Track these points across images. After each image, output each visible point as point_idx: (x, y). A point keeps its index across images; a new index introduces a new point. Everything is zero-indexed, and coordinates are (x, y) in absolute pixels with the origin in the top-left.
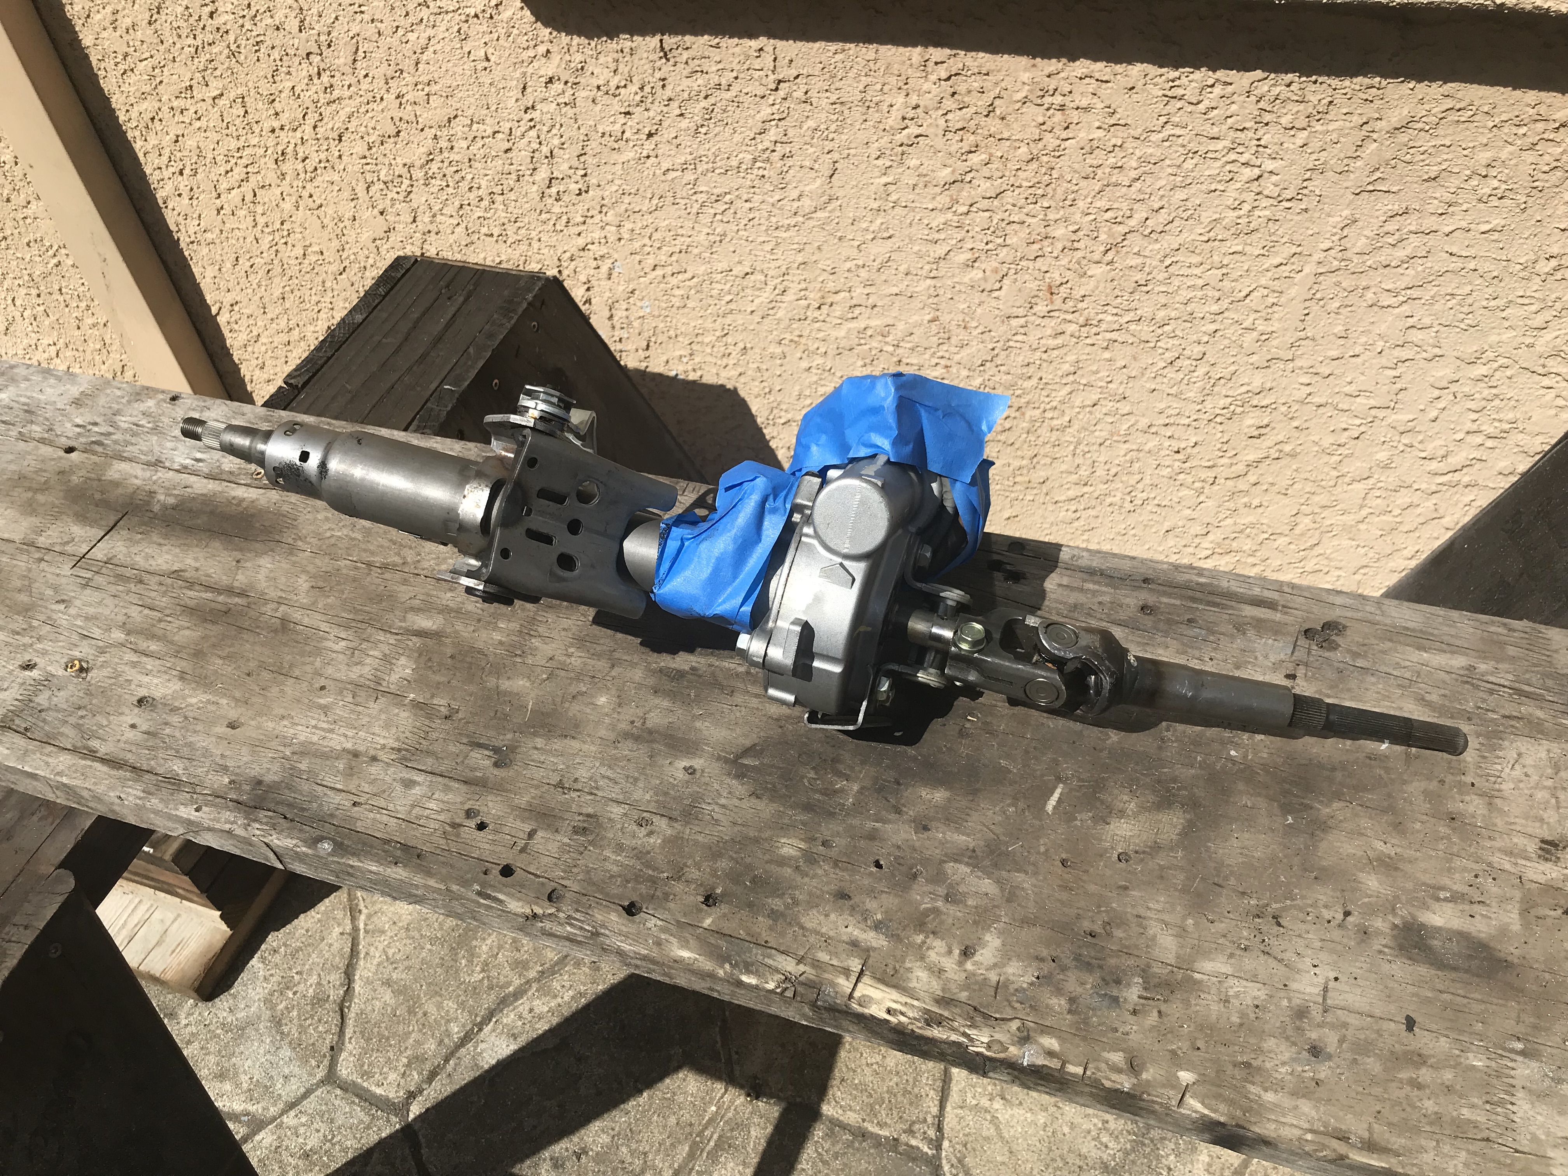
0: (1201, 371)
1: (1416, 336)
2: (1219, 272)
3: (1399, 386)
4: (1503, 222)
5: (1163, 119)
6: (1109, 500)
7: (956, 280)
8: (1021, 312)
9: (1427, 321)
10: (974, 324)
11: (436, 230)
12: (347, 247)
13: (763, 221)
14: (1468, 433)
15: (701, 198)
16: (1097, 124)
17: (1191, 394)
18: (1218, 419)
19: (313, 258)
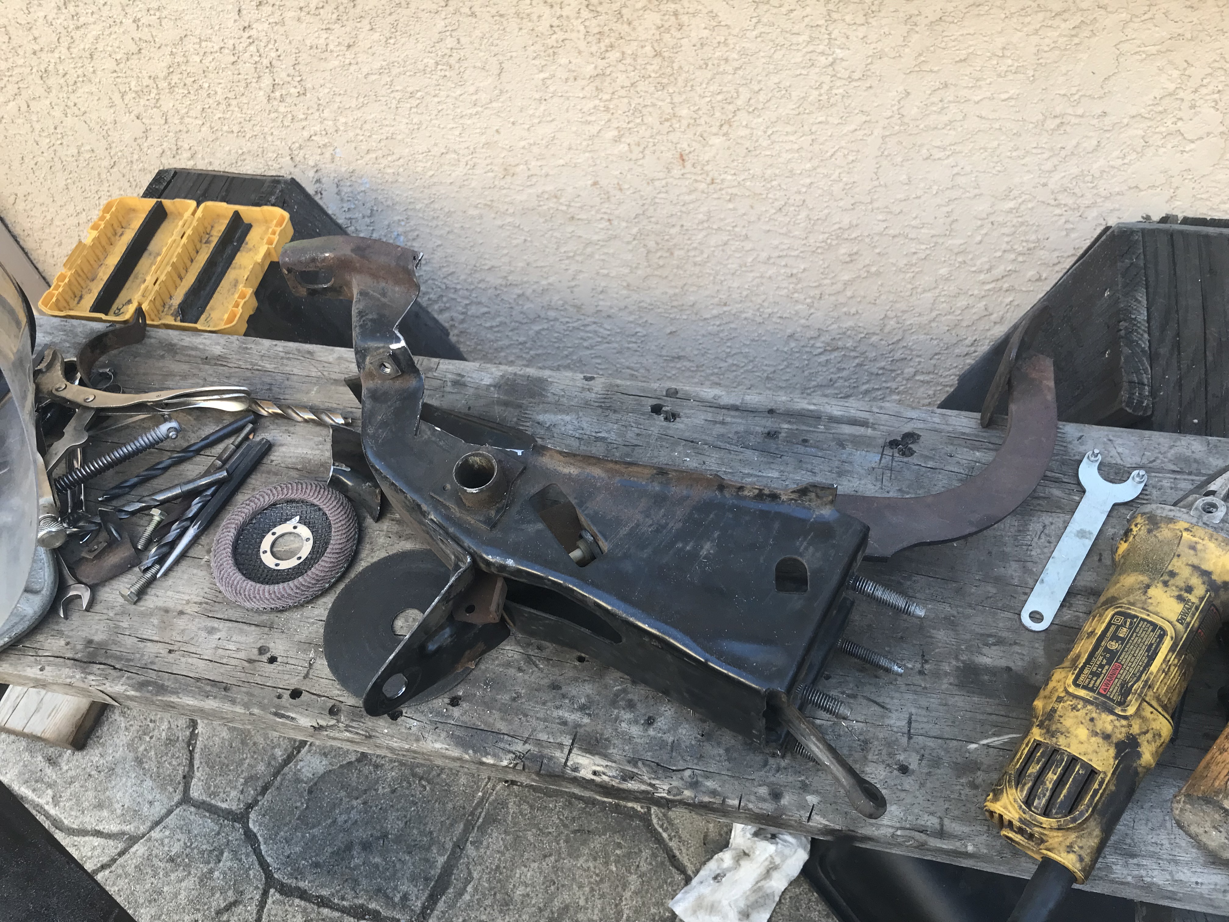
0: (803, 215)
1: (961, 180)
2: (809, 138)
3: (951, 219)
4: (1018, 92)
5: (754, 20)
6: (744, 316)
7: (608, 152)
8: (661, 175)
9: (968, 169)
10: (626, 186)
11: (185, 129)
12: (114, 145)
13: (449, 112)
14: (1005, 251)
15: (398, 95)
16: (703, 25)
17: (797, 233)
18: (819, 251)
19: (87, 156)
